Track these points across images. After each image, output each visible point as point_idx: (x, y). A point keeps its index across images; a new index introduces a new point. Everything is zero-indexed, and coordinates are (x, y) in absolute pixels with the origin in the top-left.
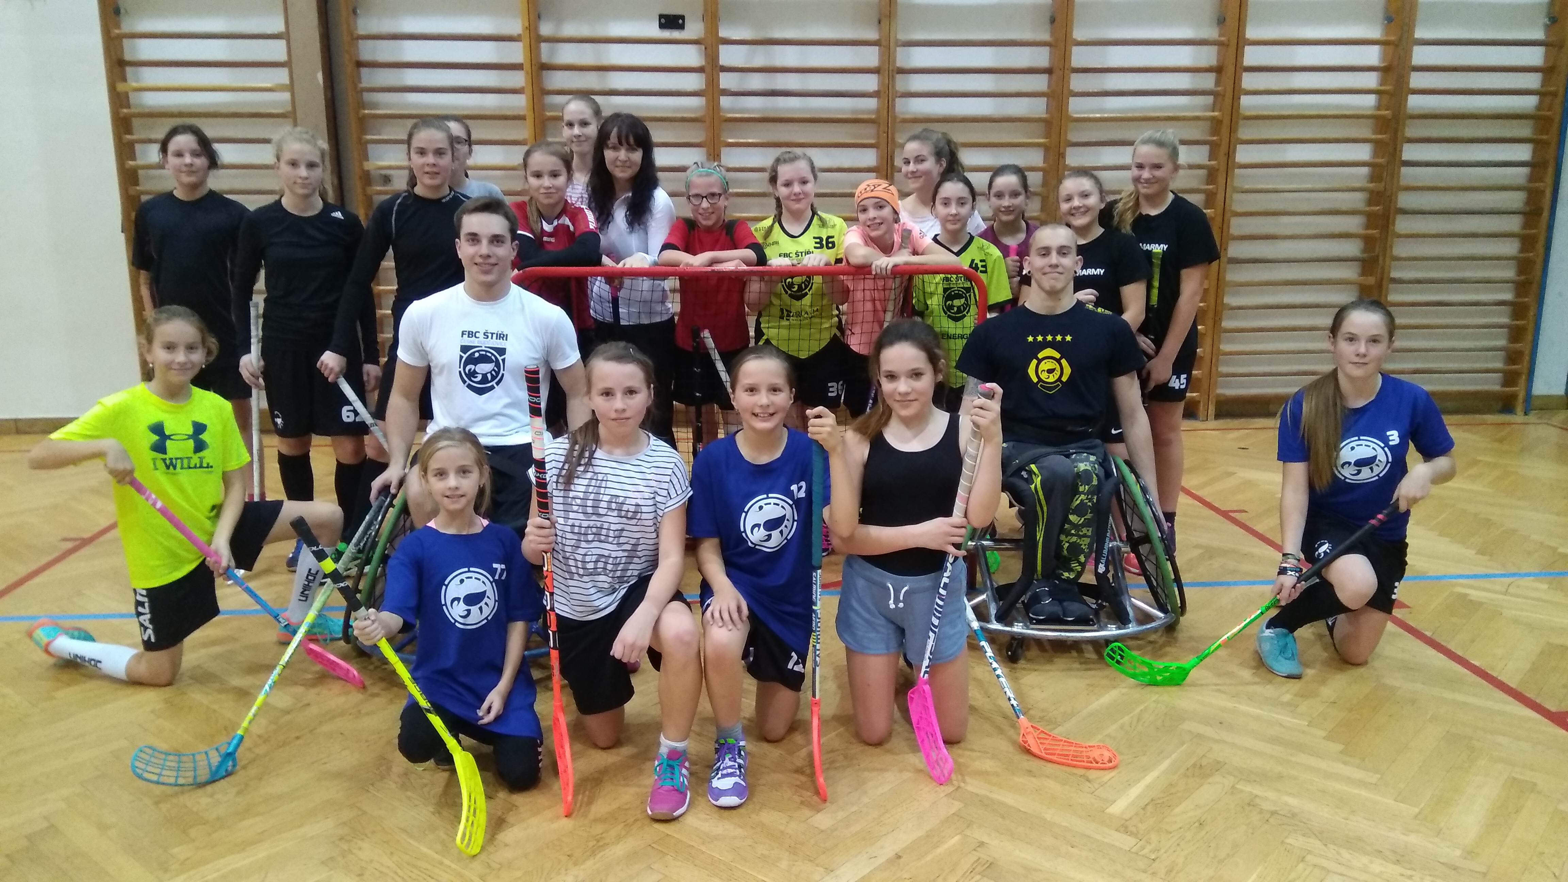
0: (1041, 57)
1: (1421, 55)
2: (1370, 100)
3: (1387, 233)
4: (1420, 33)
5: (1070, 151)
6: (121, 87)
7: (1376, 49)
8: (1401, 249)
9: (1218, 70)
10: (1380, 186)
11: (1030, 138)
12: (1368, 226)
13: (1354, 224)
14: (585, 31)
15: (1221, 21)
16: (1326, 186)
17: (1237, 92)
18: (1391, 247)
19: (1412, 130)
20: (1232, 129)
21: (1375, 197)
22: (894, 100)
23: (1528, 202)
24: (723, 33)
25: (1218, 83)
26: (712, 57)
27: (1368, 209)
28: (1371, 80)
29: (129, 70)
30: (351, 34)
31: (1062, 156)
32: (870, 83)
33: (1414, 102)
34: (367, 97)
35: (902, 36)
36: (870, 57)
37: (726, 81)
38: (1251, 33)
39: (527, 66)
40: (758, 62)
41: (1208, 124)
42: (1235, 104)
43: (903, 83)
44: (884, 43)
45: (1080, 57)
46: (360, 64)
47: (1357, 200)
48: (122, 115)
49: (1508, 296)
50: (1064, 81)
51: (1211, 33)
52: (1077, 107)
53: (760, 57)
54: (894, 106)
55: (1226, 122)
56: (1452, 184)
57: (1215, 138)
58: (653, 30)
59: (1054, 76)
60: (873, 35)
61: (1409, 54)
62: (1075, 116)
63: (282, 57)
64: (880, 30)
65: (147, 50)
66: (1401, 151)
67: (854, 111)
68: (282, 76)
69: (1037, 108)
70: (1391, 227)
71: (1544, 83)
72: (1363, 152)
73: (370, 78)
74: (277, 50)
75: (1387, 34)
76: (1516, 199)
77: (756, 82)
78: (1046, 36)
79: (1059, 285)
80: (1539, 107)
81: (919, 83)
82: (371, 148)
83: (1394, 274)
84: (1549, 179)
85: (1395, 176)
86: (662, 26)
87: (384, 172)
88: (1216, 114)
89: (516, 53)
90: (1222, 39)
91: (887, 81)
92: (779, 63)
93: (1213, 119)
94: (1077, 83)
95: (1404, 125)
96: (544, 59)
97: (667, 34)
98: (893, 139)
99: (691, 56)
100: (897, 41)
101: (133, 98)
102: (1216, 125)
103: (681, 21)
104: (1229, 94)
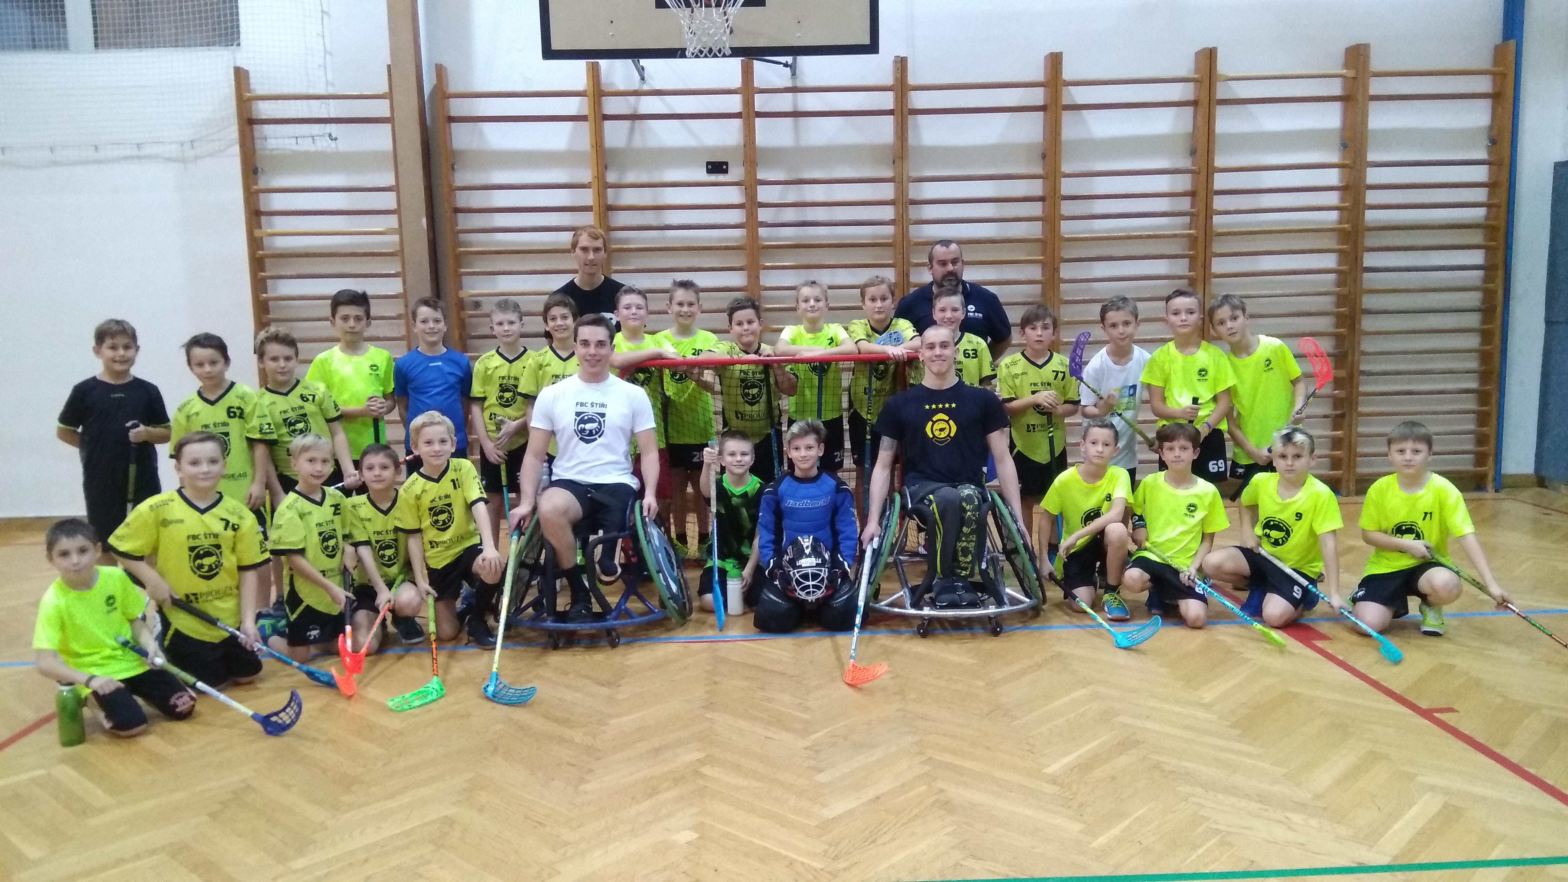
0: (1036, 188)
1: (1373, 176)
2: (1334, 215)
3: (1355, 332)
4: (1371, 157)
5: (1063, 266)
6: (257, 233)
7: (1335, 171)
8: (1368, 345)
9: (1192, 194)
10: (1345, 291)
11: (1029, 256)
12: (1338, 326)
13: (1325, 324)
14: (644, 178)
15: (1193, 153)
16: (1300, 291)
17: (1209, 212)
18: (1359, 343)
19: (1370, 240)
20: (1207, 245)
21: (1342, 299)
22: (908, 228)
23: (1484, 301)
24: (761, 176)
25: (1193, 206)
26: (751, 195)
27: (1336, 310)
28: (1333, 198)
29: (264, 219)
30: (450, 186)
31: (1056, 270)
32: (888, 213)
33: (1371, 216)
34: (463, 237)
35: (914, 174)
36: (887, 191)
37: (764, 215)
38: (1219, 162)
39: (596, 209)
40: (791, 199)
41: (1185, 240)
42: (1208, 221)
43: (914, 212)
44: (897, 180)
45: (1068, 187)
46: (457, 210)
47: (1327, 303)
48: (257, 256)
49: (1474, 385)
50: (1055, 207)
51: (1185, 162)
52: (1067, 228)
53: (792, 194)
54: (908, 232)
55: (1201, 238)
56: (1411, 287)
57: (1191, 253)
58: (702, 175)
59: (1046, 202)
60: (888, 173)
61: (1363, 176)
62: (1066, 236)
63: (394, 206)
64: (894, 168)
65: (278, 202)
66: (1362, 259)
67: (874, 237)
68: (392, 221)
69: (1035, 230)
70: (1357, 326)
71: (1490, 196)
72: (1329, 261)
73: (465, 221)
74: (388, 201)
75: (1344, 158)
76: (1474, 299)
77: (790, 215)
78: (1039, 171)
79: (944, 369)
80: (1487, 218)
81: (930, 212)
82: (465, 279)
83: (1363, 367)
84: (1500, 281)
85: (1357, 281)
86: (709, 171)
87: (474, 299)
88: (1191, 231)
89: (587, 197)
90: (1194, 168)
91: (901, 212)
92: (809, 198)
93: (1189, 235)
94: (1067, 208)
95: (1363, 237)
96: (610, 201)
97: (713, 178)
98: (908, 260)
99: (734, 195)
100: (909, 177)
101: (266, 241)
102: (1193, 240)
103: (725, 167)
104: (1202, 215)
